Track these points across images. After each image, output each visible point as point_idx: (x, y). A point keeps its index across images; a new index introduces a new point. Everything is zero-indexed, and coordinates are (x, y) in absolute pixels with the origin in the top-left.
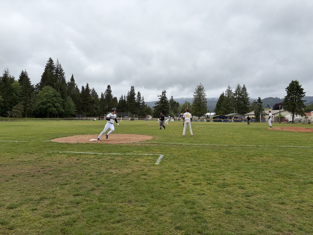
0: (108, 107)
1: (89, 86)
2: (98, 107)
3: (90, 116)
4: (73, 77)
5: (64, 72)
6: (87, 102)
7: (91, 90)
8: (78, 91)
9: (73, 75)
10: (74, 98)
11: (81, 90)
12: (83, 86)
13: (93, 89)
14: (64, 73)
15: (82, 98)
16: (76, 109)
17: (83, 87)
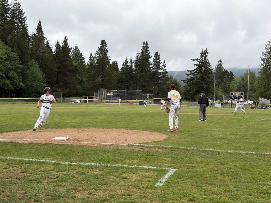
0: (101, 79)
1: (68, 41)
2: (84, 80)
3: (69, 96)
4: (40, 25)
5: (24, 16)
6: (63, 70)
7: (73, 49)
8: (49, 51)
9: (40, 22)
10: (41, 62)
11: (54, 49)
12: (58, 42)
13: (76, 47)
14: (25, 18)
15: (56, 63)
16: (45, 83)
17: (58, 44)
